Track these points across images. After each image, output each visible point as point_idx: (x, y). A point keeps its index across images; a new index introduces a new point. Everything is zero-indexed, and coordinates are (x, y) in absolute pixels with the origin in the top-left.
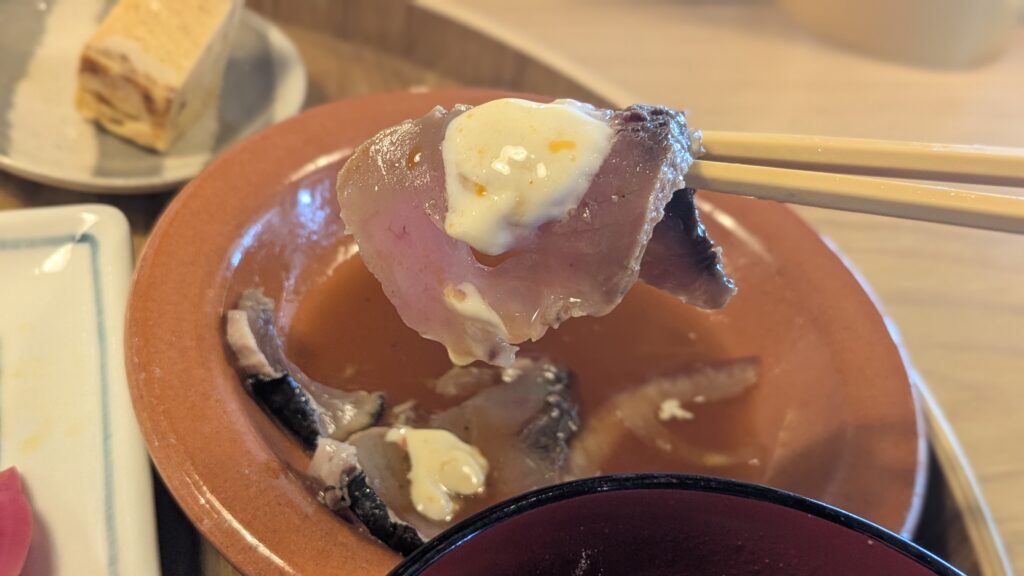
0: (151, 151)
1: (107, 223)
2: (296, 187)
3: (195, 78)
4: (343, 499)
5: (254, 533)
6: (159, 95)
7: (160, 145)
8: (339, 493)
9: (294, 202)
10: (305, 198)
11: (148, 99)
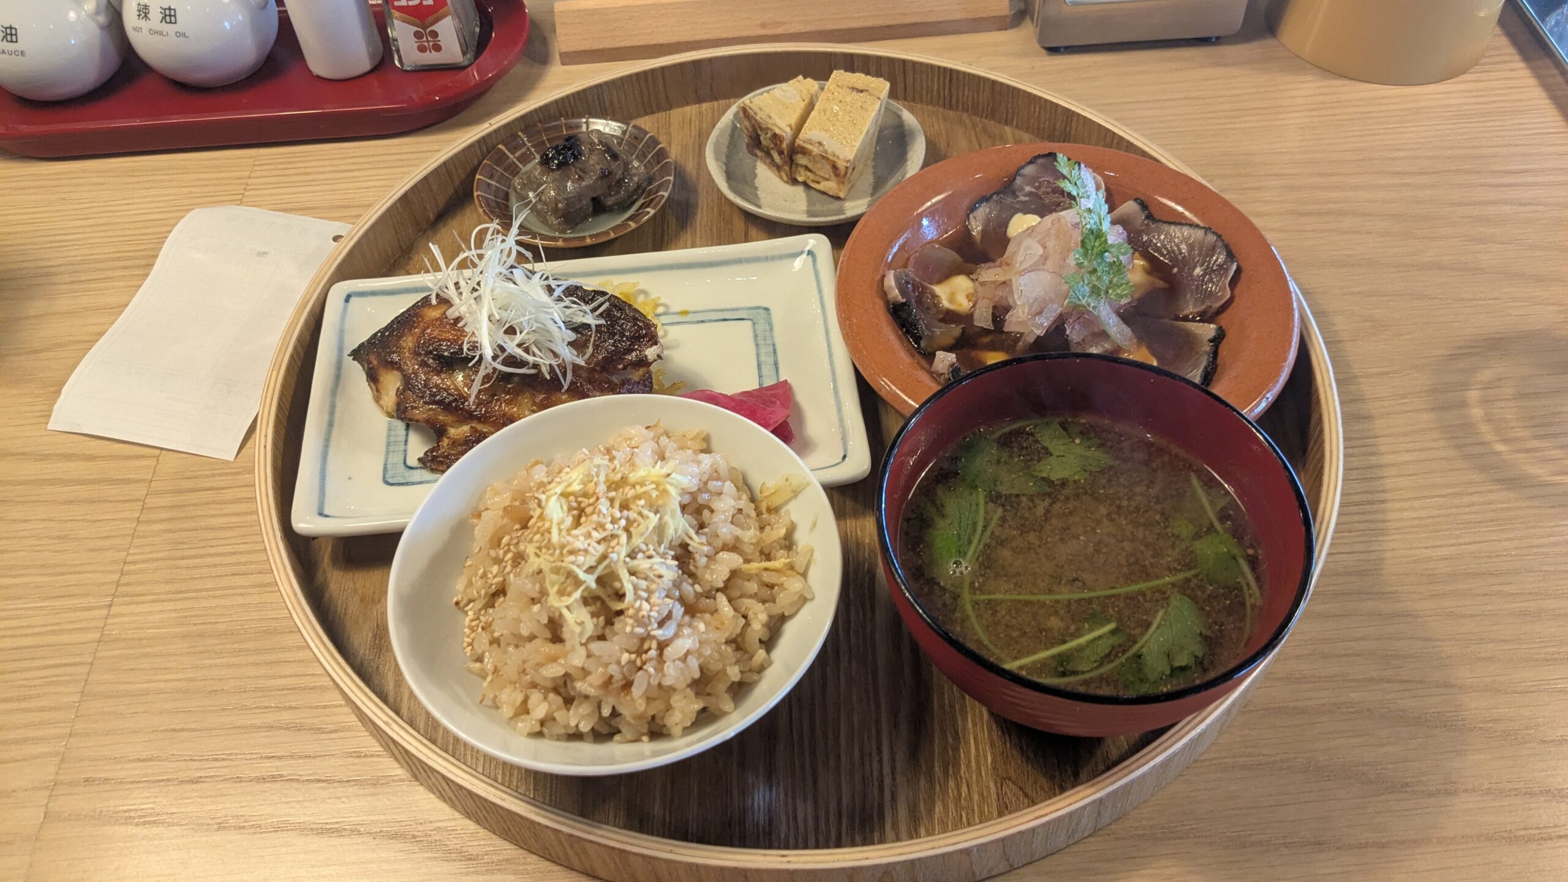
0: (838, 198)
1: (818, 243)
2: (921, 216)
3: (861, 151)
4: (950, 379)
5: (906, 395)
6: (841, 165)
7: (842, 195)
8: (947, 376)
9: (921, 226)
10: (925, 222)
11: (835, 167)
